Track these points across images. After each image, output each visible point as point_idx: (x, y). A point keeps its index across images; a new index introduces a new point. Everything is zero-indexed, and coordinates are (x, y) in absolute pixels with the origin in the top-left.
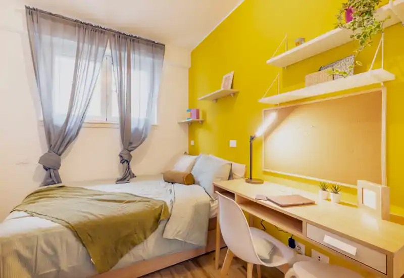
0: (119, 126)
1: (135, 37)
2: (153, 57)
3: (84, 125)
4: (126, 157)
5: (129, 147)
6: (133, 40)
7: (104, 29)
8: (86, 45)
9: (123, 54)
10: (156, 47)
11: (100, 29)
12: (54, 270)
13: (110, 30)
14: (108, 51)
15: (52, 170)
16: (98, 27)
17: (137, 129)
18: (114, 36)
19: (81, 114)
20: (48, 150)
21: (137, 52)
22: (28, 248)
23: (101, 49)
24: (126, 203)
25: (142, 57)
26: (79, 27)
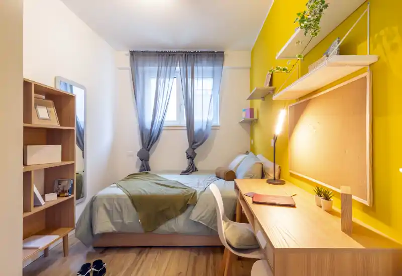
0: (186, 128)
1: (198, 52)
2: (213, 66)
3: (163, 128)
4: (190, 154)
5: (193, 145)
6: (197, 55)
7: (175, 52)
8: (163, 67)
9: (188, 68)
10: (215, 56)
11: (172, 53)
12: (120, 221)
13: (179, 52)
14: (178, 68)
15: (144, 161)
16: (171, 52)
17: (201, 130)
18: (182, 56)
19: (160, 120)
20: (142, 147)
21: (199, 64)
22: (109, 204)
23: (173, 68)
24: (171, 188)
25: (204, 68)
26: (159, 55)
